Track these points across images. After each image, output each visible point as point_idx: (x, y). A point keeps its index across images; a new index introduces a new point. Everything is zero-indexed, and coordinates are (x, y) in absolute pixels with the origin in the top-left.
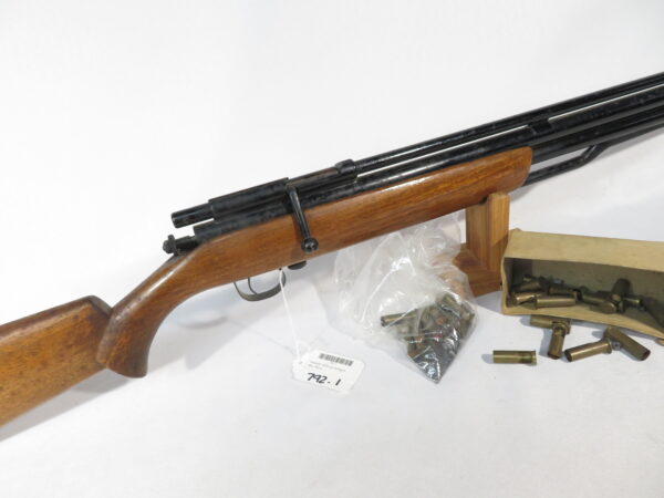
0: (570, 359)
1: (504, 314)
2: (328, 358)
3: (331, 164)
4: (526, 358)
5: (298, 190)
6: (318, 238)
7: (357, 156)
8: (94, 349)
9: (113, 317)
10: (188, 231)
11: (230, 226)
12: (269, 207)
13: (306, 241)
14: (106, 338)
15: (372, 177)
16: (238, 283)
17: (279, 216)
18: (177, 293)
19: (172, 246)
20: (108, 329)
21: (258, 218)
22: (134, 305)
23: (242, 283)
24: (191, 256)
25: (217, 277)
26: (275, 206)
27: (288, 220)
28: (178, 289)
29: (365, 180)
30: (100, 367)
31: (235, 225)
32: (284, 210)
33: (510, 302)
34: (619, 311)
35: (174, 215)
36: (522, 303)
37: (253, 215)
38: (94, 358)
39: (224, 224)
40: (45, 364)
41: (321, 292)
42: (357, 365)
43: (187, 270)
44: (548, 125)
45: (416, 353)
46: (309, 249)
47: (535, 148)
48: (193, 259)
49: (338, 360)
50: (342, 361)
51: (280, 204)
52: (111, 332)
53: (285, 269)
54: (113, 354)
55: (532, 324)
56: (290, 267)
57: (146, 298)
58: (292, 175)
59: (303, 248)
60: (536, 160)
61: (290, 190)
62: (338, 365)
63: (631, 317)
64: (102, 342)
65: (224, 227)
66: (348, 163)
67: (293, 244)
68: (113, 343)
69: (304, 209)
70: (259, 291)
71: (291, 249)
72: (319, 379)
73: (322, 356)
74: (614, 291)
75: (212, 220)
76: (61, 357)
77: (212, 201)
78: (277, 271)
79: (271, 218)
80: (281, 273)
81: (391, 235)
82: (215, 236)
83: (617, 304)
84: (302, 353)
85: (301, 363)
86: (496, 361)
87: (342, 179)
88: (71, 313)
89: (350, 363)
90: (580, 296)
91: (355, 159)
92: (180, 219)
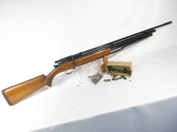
0: (115, 80)
1: (108, 75)
2: (80, 83)
3: (78, 53)
4: (109, 80)
5: (73, 57)
6: (77, 64)
7: (82, 51)
8: (44, 82)
10: (57, 64)
12: (69, 60)
14: (46, 80)
15: (85, 54)
17: (71, 61)
19: (55, 66)
22: (50, 75)
23: (66, 72)
24: (58, 68)
27: (72, 62)
29: (83, 55)
30: (45, 85)
33: (109, 73)
34: (124, 73)
35: (55, 62)
36: (110, 73)
40: (37, 84)
42: (84, 83)
43: (57, 70)
44: (113, 44)
45: (93, 81)
46: (75, 66)
47: (111, 48)
50: (82, 83)
51: (71, 59)
53: (72, 69)
54: (47, 83)
55: (111, 76)
56: (73, 69)
58: (72, 55)
60: (112, 50)
63: (126, 74)
66: (81, 53)
67: (73, 65)
68: (47, 81)
69: (74, 60)
70: (68, 73)
72: (78, 86)
74: (123, 70)
75: (61, 62)
76: (39, 83)
77: (61, 59)
79: (69, 62)
81: (89, 63)
82: (61, 64)
83: (123, 72)
85: (76, 84)
86: (105, 81)
87: (80, 55)
88: (41, 77)
90: (119, 71)
91: (82, 52)
92: (56, 62)
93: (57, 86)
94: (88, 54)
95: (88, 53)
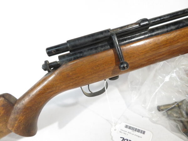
2: (130, 128)
8: (6, 122)
9: (16, 105)
10: (55, 58)
11: (78, 55)
12: (100, 45)
13: (122, 64)
14: (12, 116)
15: (157, 29)
16: (83, 87)
18: (50, 92)
19: (48, 67)
20: (13, 111)
21: (94, 51)
22: (27, 99)
23: (85, 88)
24: (57, 72)
25: (71, 84)
26: (103, 44)
27: (111, 52)
28: (50, 90)
29: (153, 30)
30: (9, 132)
31: (81, 55)
32: (109, 47)
35: (47, 49)
37: (91, 49)
38: (7, 127)
39: (75, 54)
41: (121, 91)
43: (54, 80)
46: (124, 68)
48: (58, 74)
49: (136, 130)
50: (139, 131)
51: (106, 43)
52: (15, 113)
53: (107, 80)
54: (16, 125)
56: (110, 79)
57: (33, 95)
58: (112, 28)
59: (120, 68)
61: (112, 34)
62: (137, 133)
64: (10, 119)
65: (75, 56)
67: (113, 66)
68: (16, 119)
70: (93, 92)
71: (112, 68)
73: (126, 127)
75: (69, 52)
77: (68, 42)
78: (104, 81)
80: (105, 82)
81: (162, 63)
82: (70, 60)
84: (116, 124)
85: (115, 130)
87: (141, 29)
89: (144, 133)
92: (51, 51)
93: (56, 125)
94: (169, 29)
95: (167, 26)
